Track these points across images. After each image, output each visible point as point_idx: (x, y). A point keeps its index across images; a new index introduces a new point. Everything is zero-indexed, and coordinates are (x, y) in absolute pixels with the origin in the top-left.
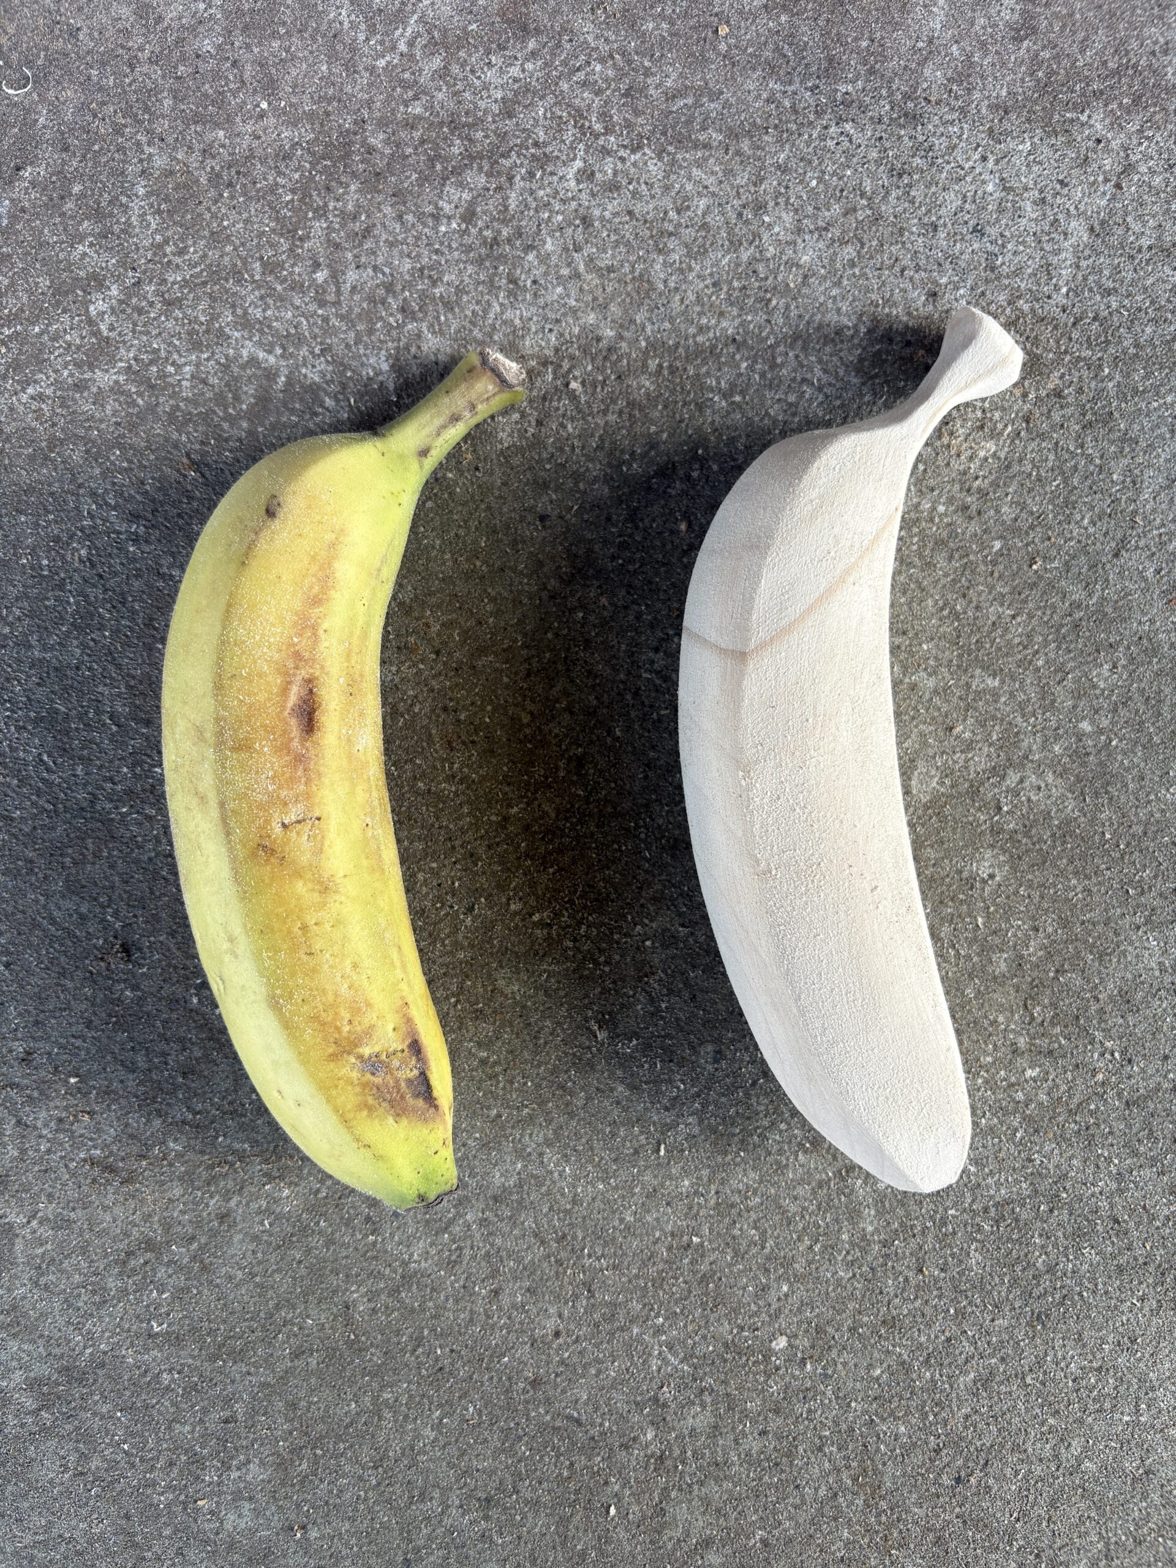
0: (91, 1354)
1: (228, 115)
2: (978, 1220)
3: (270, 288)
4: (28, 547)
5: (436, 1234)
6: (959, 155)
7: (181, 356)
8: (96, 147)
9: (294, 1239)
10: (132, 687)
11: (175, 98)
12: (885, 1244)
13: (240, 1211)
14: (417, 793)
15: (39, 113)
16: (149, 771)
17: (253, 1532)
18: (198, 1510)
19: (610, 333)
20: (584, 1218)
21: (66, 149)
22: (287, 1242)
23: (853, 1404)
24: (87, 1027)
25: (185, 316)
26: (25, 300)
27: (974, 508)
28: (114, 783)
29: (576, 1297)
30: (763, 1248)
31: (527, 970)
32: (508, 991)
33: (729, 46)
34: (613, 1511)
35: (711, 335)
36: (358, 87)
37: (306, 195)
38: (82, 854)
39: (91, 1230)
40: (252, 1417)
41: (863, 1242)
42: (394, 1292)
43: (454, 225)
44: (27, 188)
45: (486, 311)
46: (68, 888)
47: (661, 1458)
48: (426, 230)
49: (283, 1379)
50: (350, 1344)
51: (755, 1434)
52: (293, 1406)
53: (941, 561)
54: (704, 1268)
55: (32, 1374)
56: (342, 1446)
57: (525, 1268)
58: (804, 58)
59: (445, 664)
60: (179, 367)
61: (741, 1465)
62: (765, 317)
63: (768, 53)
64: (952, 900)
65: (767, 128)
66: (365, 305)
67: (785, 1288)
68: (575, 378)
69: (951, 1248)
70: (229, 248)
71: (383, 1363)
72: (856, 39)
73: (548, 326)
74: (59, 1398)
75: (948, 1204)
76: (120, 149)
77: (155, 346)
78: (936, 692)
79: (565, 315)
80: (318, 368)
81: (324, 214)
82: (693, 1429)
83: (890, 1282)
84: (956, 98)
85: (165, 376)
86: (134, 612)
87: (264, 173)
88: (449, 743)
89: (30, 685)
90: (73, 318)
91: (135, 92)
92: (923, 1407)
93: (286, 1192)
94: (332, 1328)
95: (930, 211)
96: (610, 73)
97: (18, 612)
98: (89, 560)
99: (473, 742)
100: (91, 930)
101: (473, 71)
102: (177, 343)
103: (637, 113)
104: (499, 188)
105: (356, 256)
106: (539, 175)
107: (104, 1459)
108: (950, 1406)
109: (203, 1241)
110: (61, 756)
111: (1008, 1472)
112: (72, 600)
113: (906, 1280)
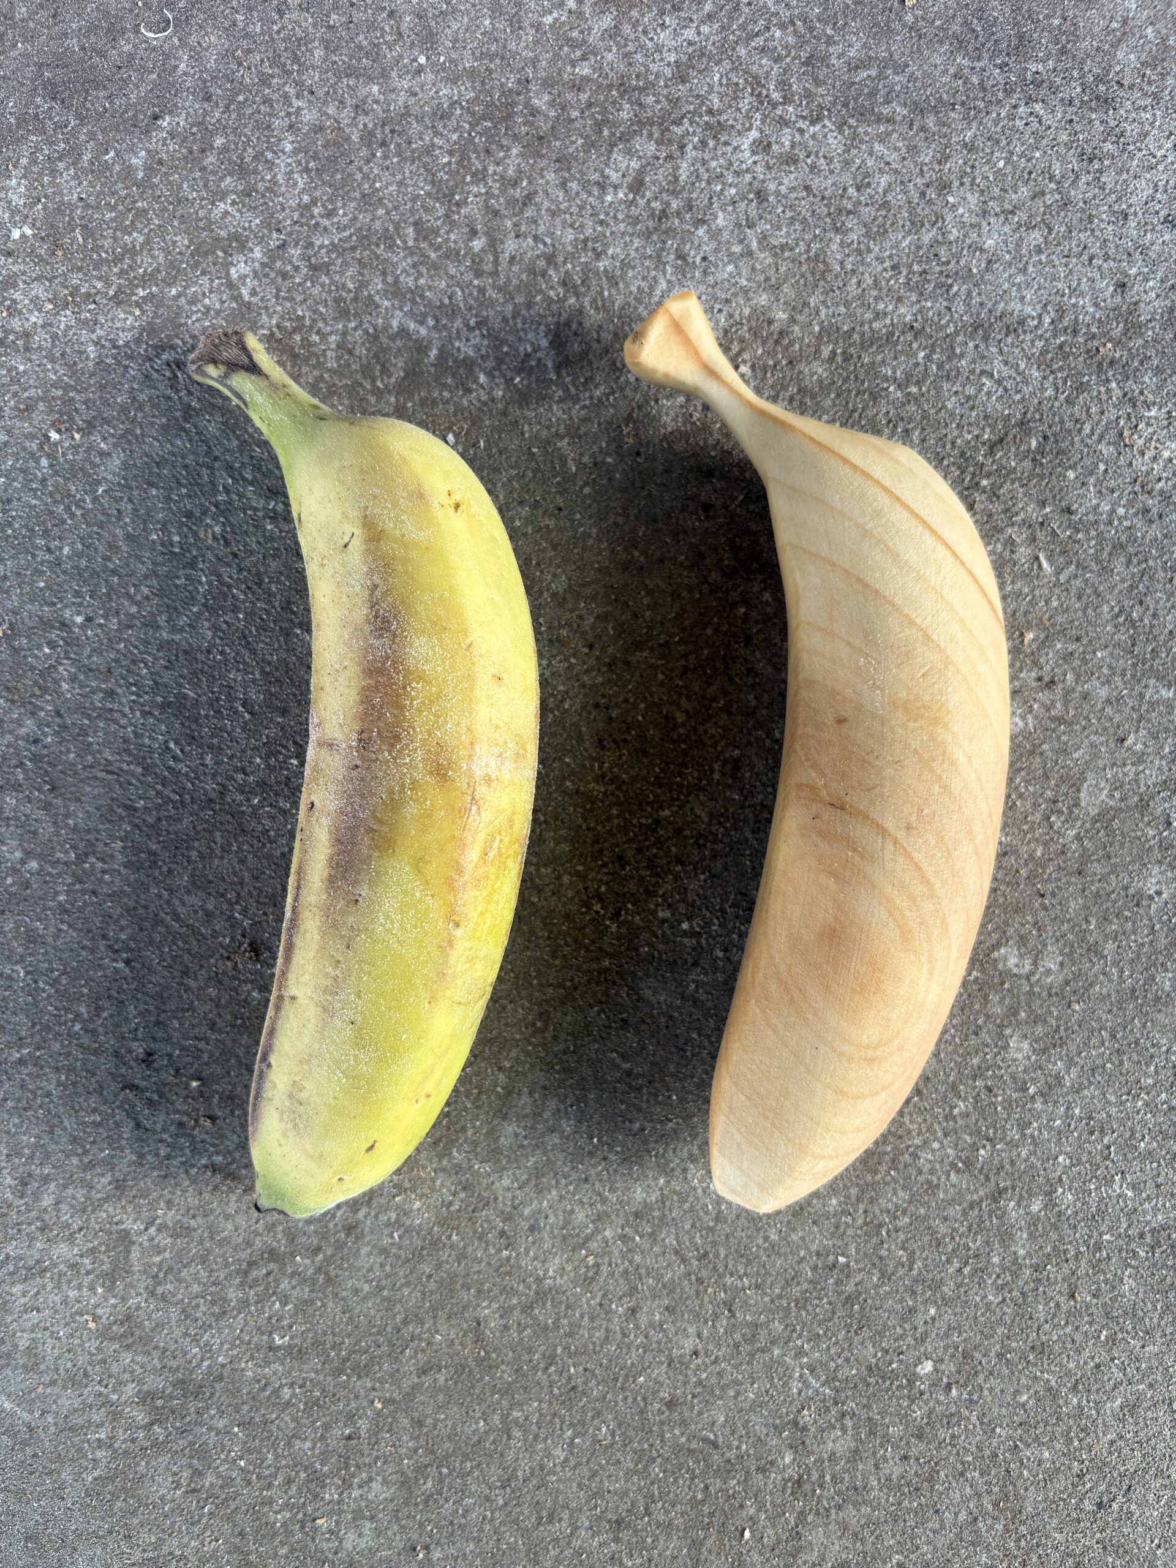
0: (209, 1367)
1: (384, 69)
2: (1133, 1245)
3: (424, 255)
4: (159, 522)
5: (573, 1250)
6: (1150, 140)
7: (326, 324)
8: (241, 98)
9: (425, 1252)
10: (267, 674)
11: (326, 48)
12: (1036, 1268)
13: (368, 1223)
14: (565, 793)
15: (179, 59)
16: (285, 762)
17: (372, 1552)
18: (315, 1529)
19: (782, 316)
20: (727, 1236)
21: (208, 98)
22: (417, 1256)
23: (998, 1430)
24: (211, 1029)
25: (332, 282)
26: (161, 259)
27: (1155, 510)
28: (246, 774)
29: (716, 1316)
30: (911, 1269)
31: (675, 980)
32: (654, 1001)
33: (916, 18)
34: (747, 1534)
35: (888, 321)
36: (523, 44)
37: (463, 158)
38: (210, 848)
39: (212, 1238)
40: (377, 1434)
41: (1014, 1266)
42: (527, 1309)
43: (621, 195)
44: (165, 139)
45: (652, 288)
46: (194, 883)
47: (799, 1482)
48: (591, 199)
49: (409, 1396)
50: (479, 1361)
51: (897, 1459)
52: (420, 1424)
53: (1119, 565)
54: (849, 1288)
55: (145, 1387)
56: (469, 1465)
57: (664, 1286)
58: (993, 34)
59: (598, 658)
60: (323, 336)
61: (881, 1490)
62: (945, 304)
63: (956, 28)
64: (1117, 917)
65: (954, 104)
66: (524, 276)
67: (933, 1311)
68: (744, 362)
69: (1105, 1274)
70: (381, 212)
71: (514, 1381)
72: (1047, 17)
73: (717, 306)
74: (173, 1412)
75: (1104, 1228)
76: (266, 101)
77: (300, 313)
78: (1108, 701)
79: (735, 295)
80: (473, 342)
81: (484, 178)
82: (833, 1453)
83: (1041, 1307)
84: (1150, 83)
85: (310, 345)
86: (270, 594)
87: (421, 133)
88: (600, 741)
89: (158, 668)
90: (212, 281)
91: (284, 40)
92: (1068, 1433)
93: (418, 1204)
94: (461, 1344)
95: (1120, 198)
96: (791, 40)
97: (146, 591)
98: (224, 537)
99: (625, 741)
100: (217, 928)
101: (645, 32)
102: (323, 310)
103: (818, 83)
104: (669, 157)
105: (515, 225)
106: (711, 143)
107: (219, 1476)
108: (1095, 1432)
109: (329, 1252)
110: (189, 744)
111: (1151, 1497)
112: (204, 579)
113: (1058, 1305)
